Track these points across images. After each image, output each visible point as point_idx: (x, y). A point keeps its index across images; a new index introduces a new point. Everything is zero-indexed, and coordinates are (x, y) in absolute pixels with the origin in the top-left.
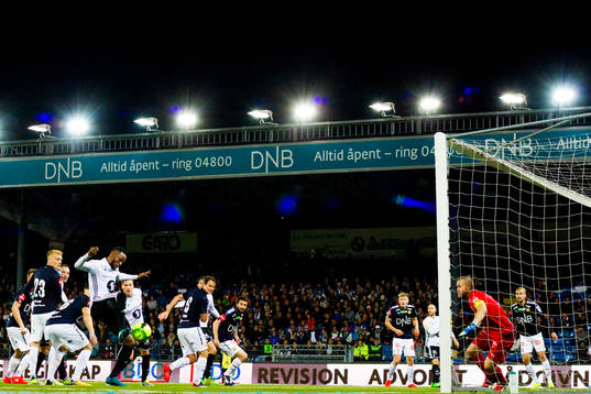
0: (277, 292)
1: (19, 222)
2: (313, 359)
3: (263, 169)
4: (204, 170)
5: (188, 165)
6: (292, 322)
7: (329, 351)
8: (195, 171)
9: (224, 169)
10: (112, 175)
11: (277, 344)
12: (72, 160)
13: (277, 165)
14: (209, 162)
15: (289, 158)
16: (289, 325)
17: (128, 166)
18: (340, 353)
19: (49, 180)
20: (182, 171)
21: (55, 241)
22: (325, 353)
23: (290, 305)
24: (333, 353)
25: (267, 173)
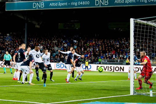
0: (104, 42)
1: (26, 19)
2: (114, 63)
3: (99, 5)
4: (81, 5)
5: (76, 4)
6: (108, 52)
7: (119, 61)
8: (78, 6)
9: (87, 5)
10: (53, 7)
11: (103, 59)
12: (41, 2)
13: (103, 4)
14: (82, 3)
15: (107, 2)
16: (107, 53)
17: (58, 4)
18: (122, 62)
19: (34, 8)
20: (74, 6)
21: (37, 25)
22: (117, 62)
23: (107, 46)
24: (120, 62)
25: (100, 6)
